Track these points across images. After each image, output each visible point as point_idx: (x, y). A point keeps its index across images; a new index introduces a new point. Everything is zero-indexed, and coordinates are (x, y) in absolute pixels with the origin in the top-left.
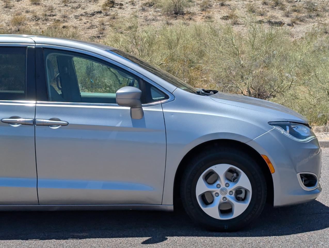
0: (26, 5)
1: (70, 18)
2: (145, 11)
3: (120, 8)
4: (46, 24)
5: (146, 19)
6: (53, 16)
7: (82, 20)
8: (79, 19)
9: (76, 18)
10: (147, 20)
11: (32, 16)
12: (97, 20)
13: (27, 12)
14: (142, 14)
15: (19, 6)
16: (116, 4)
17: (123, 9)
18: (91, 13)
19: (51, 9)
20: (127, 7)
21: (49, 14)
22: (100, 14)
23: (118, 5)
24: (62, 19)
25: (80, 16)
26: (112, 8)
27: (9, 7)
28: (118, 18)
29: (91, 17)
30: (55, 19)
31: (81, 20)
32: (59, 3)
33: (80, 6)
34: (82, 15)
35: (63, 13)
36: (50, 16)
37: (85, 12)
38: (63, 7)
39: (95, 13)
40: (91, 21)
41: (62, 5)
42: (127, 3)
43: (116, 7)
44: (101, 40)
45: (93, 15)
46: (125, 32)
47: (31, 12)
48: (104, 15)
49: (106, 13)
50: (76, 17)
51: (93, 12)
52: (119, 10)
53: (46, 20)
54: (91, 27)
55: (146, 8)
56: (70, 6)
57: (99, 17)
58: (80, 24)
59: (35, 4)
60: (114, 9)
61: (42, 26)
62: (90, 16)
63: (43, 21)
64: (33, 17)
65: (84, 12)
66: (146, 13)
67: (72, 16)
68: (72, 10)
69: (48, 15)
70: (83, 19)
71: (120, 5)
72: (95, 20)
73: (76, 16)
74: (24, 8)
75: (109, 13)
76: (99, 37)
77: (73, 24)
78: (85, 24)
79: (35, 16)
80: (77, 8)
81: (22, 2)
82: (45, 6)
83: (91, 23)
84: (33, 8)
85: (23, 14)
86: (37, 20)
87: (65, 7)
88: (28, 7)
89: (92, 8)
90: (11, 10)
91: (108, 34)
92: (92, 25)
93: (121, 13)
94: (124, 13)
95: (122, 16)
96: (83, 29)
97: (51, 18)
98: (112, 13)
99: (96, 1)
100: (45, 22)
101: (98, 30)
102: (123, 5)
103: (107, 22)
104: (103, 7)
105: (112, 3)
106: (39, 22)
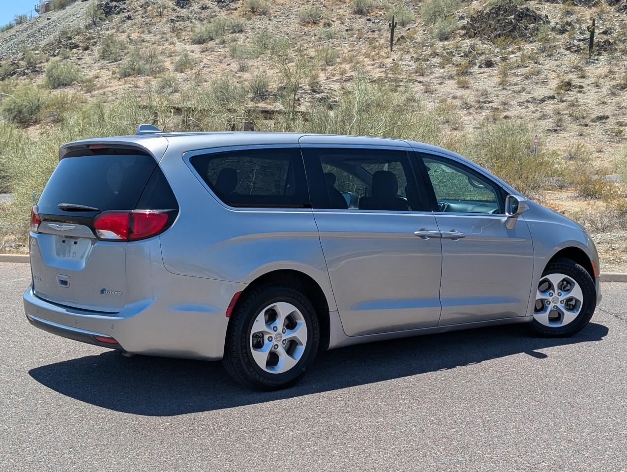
0: (451, 89)
1: (511, 105)
2: (616, 95)
3: (580, 92)
4: (480, 113)
6: (489, 102)
7: (529, 108)
8: (524, 107)
9: (520, 106)
10: (620, 108)
11: (461, 102)
12: (549, 107)
13: (454, 98)
14: (612, 99)
15: (442, 90)
16: (574, 86)
17: (584, 93)
18: (540, 99)
19: (485, 94)
20: (589, 90)
22: (552, 100)
23: (575, 88)
24: (501, 107)
25: (526, 103)
26: (568, 92)
27: (430, 91)
28: (578, 106)
29: (541, 104)
30: (492, 107)
31: (527, 107)
32: (494, 86)
33: (523, 89)
34: (528, 101)
35: (502, 98)
36: (485, 102)
37: (531, 98)
38: (500, 90)
39: (545, 99)
40: (541, 109)
41: (499, 88)
42: (588, 85)
43: (574, 90)
44: (560, 135)
45: (543, 101)
46: (591, 124)
47: (460, 99)
48: (559, 102)
49: (561, 99)
50: (520, 104)
51: (543, 97)
52: (579, 94)
53: (481, 108)
54: (542, 117)
55: (617, 92)
56: (510, 89)
57: (552, 104)
58: (527, 114)
59: (463, 87)
60: (571, 93)
61: (476, 116)
62: (539, 103)
63: (476, 109)
64: (463, 105)
65: (531, 96)
66: (618, 99)
67: (514, 102)
68: (513, 94)
69: (482, 102)
70: (529, 106)
71: (579, 88)
72: (547, 108)
73: (520, 102)
74: (449, 93)
75: (565, 98)
76: (557, 130)
77: (517, 113)
78: (534, 113)
79: (466, 104)
80: (520, 92)
81: (445, 85)
82: (477, 90)
83: (541, 112)
84: (460, 93)
85: (449, 100)
86: (468, 109)
87: (504, 91)
88: (454, 91)
89: (540, 92)
90: (433, 96)
91: (568, 127)
92: (543, 114)
93: (582, 98)
94: (586, 99)
95: (584, 102)
96: (531, 120)
97: (487, 105)
98: (569, 99)
99: (545, 82)
100: (479, 110)
101: (553, 121)
102: (583, 87)
103: (564, 110)
104: (555, 91)
105: (568, 85)
106: (471, 111)
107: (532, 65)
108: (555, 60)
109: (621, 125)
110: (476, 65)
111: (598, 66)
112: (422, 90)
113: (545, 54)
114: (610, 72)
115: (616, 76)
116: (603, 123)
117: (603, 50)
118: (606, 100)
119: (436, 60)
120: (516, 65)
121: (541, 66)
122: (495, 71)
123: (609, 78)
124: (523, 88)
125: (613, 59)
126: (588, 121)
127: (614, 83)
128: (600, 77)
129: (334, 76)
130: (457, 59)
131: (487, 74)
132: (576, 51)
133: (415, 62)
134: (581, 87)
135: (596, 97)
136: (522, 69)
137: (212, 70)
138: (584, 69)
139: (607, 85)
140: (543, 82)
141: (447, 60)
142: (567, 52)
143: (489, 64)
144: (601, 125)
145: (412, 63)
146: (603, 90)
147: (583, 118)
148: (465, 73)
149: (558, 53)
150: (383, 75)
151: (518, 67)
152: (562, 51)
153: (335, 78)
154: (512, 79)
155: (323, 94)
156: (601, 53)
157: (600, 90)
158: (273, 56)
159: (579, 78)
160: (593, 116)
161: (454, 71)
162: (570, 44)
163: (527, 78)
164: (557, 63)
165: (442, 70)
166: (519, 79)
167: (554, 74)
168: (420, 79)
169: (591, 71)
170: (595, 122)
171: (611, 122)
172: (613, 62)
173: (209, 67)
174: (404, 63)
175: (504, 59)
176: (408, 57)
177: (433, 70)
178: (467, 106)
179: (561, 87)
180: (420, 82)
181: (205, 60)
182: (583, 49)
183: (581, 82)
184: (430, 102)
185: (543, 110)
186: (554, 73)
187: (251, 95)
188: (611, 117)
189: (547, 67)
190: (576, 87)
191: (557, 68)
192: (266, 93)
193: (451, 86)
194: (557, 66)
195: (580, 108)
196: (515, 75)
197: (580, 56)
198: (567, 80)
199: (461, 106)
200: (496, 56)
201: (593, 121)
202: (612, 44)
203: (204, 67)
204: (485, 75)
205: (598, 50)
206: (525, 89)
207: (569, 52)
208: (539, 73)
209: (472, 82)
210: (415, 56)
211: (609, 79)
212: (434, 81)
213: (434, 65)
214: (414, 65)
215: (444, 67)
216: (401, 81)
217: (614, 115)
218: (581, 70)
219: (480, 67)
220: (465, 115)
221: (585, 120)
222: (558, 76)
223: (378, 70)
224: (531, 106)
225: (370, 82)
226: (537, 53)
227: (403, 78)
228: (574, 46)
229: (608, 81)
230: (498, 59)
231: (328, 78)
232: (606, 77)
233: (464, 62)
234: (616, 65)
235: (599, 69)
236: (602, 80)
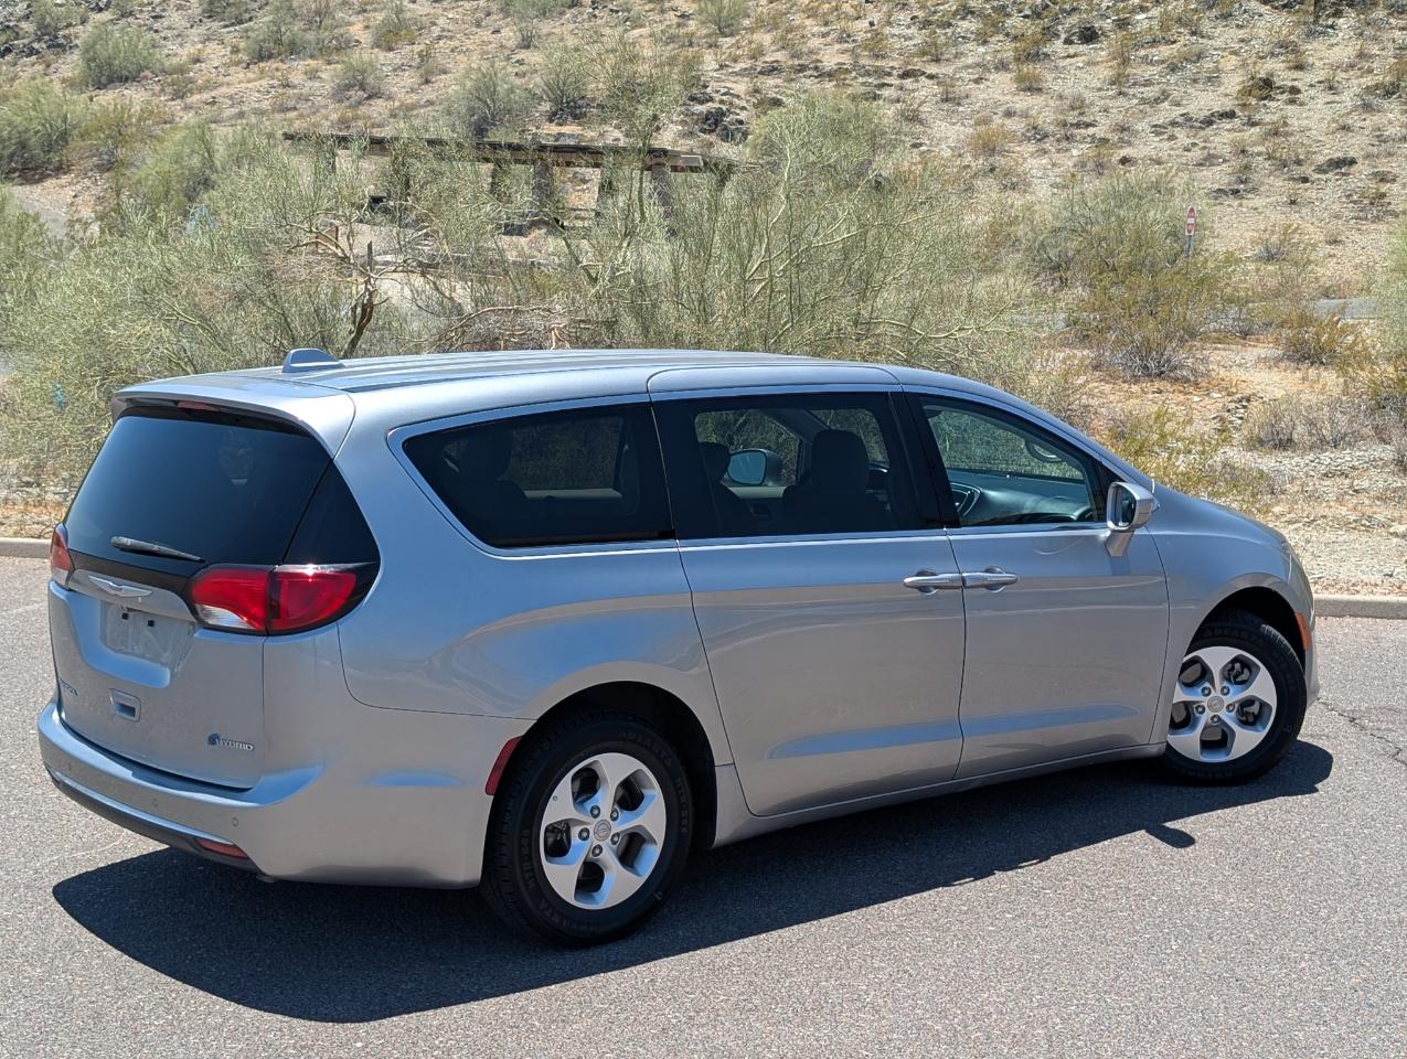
0: (1003, 93)
1: (1137, 132)
2: (1374, 110)
3: (1292, 102)
4: (1067, 150)
5: (1378, 136)
6: (1088, 125)
7: (1177, 138)
8: (1165, 136)
9: (1158, 134)
10: (1382, 140)
11: (1023, 125)
12: (1222, 138)
13: (1009, 114)
14: (1365, 120)
15: (981, 96)
16: (1279, 88)
17: (1302, 104)
18: (1202, 119)
19: (1079, 105)
20: (1312, 98)
21: (1075, 122)
22: (1229, 120)
23: (1282, 93)
24: (1115, 137)
25: (1170, 127)
26: (1266, 102)
27: (955, 98)
28: (1287, 134)
29: (1203, 129)
30: (1093, 137)
31: (1172, 138)
32: (1099, 86)
33: (1165, 96)
34: (1174, 124)
35: (1117, 117)
36: (1078, 125)
37: (1182, 115)
38: (1113, 98)
39: (1213, 119)
40: (1205, 141)
41: (1110, 93)
42: (1311, 86)
43: (1279, 97)
44: (1245, 201)
45: (1209, 122)
46: (1317, 176)
47: (1021, 116)
48: (1244, 125)
49: (1249, 118)
50: (1158, 129)
51: (1208, 113)
52: (1289, 107)
53: (1068, 139)
54: (1205, 160)
55: (1376, 101)
56: (1134, 95)
57: (1229, 130)
58: (1172, 152)
59: (1029, 89)
60: (1272, 104)
61: (1056, 156)
62: (1200, 128)
63: (1058, 141)
64: (1028, 130)
65: (1181, 112)
66: (1377, 118)
67: (1142, 125)
68: (1142, 107)
69: (1072, 125)
70: (1177, 135)
71: (1291, 93)
72: (1217, 139)
73: (1155, 126)
74: (997, 104)
75: (1257, 117)
76: (1238, 191)
77: (1149, 150)
78: (1189, 150)
79: (1035, 128)
80: (1157, 101)
81: (988, 83)
82: (1061, 97)
83: (1204, 148)
84: (1023, 102)
85: (998, 120)
86: (1039, 140)
87: (1121, 98)
88: (1008, 98)
89: (1203, 101)
90: (961, 109)
91: (1262, 183)
92: (1209, 155)
93: (1296, 117)
94: (1306, 118)
95: (1300, 126)
96: (1183, 167)
97: (1082, 131)
98: (1267, 118)
99: (1213, 79)
100: (1064, 144)
101: (1230, 170)
102: (1298, 91)
103: (1255, 144)
104: (1236, 98)
105: (1265, 87)
106: (1047, 146)
107: (1185, 38)
108: (1238, 26)
109: (1382, 180)
110: (1058, 36)
111: (1334, 41)
112: (935, 96)
113: (1215, 12)
114: (1362, 55)
115: (1375, 65)
116: (1344, 174)
117: (1347, 5)
118: (1350, 122)
119: (968, 25)
120: (1149, 39)
121: (1205, 41)
122: (1101, 51)
123: (1359, 69)
124: (1164, 92)
125: (1369, 24)
126: (1308, 170)
127: (1368, 81)
128: (1338, 67)
129: (735, 61)
130: (1015, 22)
131: (1083, 58)
132: (1285, 6)
133: (920, 29)
134: (1295, 90)
135: (1328, 114)
136: (1163, 48)
137: (457, 43)
138: (1302, 48)
139: (1354, 85)
140: (1209, 79)
141: (993, 25)
142: (1264, 9)
143: (1089, 36)
144: (1337, 180)
145: (913, 30)
146: (1344, 99)
147: (1299, 162)
148: (1034, 57)
149: (1245, 11)
150: (846, 59)
151: (1154, 43)
152: (1254, 5)
153: (738, 67)
154: (1141, 72)
155: (710, 104)
156: (1341, 12)
157: (1337, 98)
158: (597, 12)
159: (1290, 69)
160: (1321, 159)
161: (1008, 51)
163: (1173, 69)
164: (1242, 33)
165: (982, 49)
166: (1155, 70)
167: (1234, 60)
168: (932, 69)
169: (1316, 51)
170: (1325, 172)
171: (1360, 173)
172: (1369, 32)
173: (451, 38)
174: (896, 31)
175: (1122, 24)
176: (903, 17)
177: (962, 48)
178: (1038, 135)
179: (1250, 91)
180: (931, 77)
181: (441, 21)
182: (1301, 3)
183: (1296, 80)
184: (954, 124)
185: (1208, 145)
186: (1234, 57)
187: (546, 107)
188: (1360, 161)
189: (1218, 43)
190: (1282, 90)
191: (1242, 45)
192: (580, 102)
193: (1001, 87)
194: (1242, 41)
195: (1292, 139)
196: (1146, 61)
197: (1294, 18)
198: (1262, 75)
199: (1023, 134)
200: (1104, 17)
201: (1320, 170)
203: (440, 38)
204: (1080, 61)
205: (1334, 4)
206: (1169, 95)
207: (1267, 7)
208: (1200, 56)
209: (1049, 76)
210: (921, 14)
211: (1359, 73)
212: (964, 74)
213: (963, 38)
214: (919, 37)
215: (985, 42)
216: (889, 74)
217: (1368, 156)
218: (1296, 51)
219: (1068, 42)
220: (1032, 155)
221: (1303, 168)
222: (1244, 65)
223: (837, 46)
224: (1180, 133)
225: (816, 77)
226: (1196, 10)
227: (892, 68)
229: (1357, 78)
230: (1107, 24)
231: (721, 67)
232: (1352, 66)
233: (1031, 28)
234: (1375, 39)
235: (1336, 49)
236: (1344, 75)
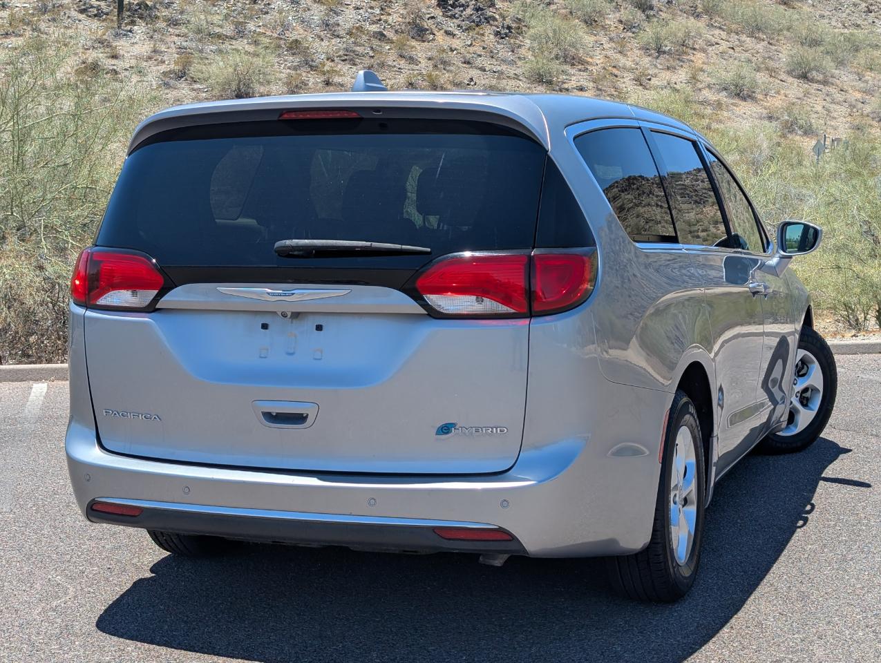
2: (172, 88)
3: (115, 79)
17: (122, 81)
20: (128, 78)
23: (106, 73)
42: (125, 69)
43: (105, 76)
52: (114, 83)
55: (171, 82)
66: (175, 92)
71: (112, 73)
102: (118, 73)
107: (29, 33)
111: (133, 40)
113: (46, 17)
114: (155, 51)
115: (165, 58)
117: (139, 17)
118: (157, 94)
121: (44, 36)
123: (155, 60)
125: (155, 31)
127: (163, 68)
128: (141, 58)
132: (95, 16)
134: (116, 72)
135: (140, 88)
136: (14, 39)
138: (114, 44)
139: (154, 71)
142: (82, 17)
146: (149, 79)
149: (69, 17)
151: (5, 35)
152: (74, 14)
156: (135, 22)
157: (145, 79)
159: (108, 57)
162: (85, 4)
164: (68, 32)
169: (122, 45)
172: (156, 36)
179: (84, 71)
182: (107, 14)
183: (114, 65)
189: (53, 38)
190: (106, 71)
194: (70, 37)
197: (104, 24)
198: (90, 60)
202: (151, 9)
205: (129, 16)
207: (84, 16)
211: (156, 63)
218: (109, 46)
222: (75, 53)
226: (33, 14)
228: (92, 7)
229: (155, 66)
232: (150, 58)
234: (162, 40)
235: (136, 46)
236: (145, 63)
